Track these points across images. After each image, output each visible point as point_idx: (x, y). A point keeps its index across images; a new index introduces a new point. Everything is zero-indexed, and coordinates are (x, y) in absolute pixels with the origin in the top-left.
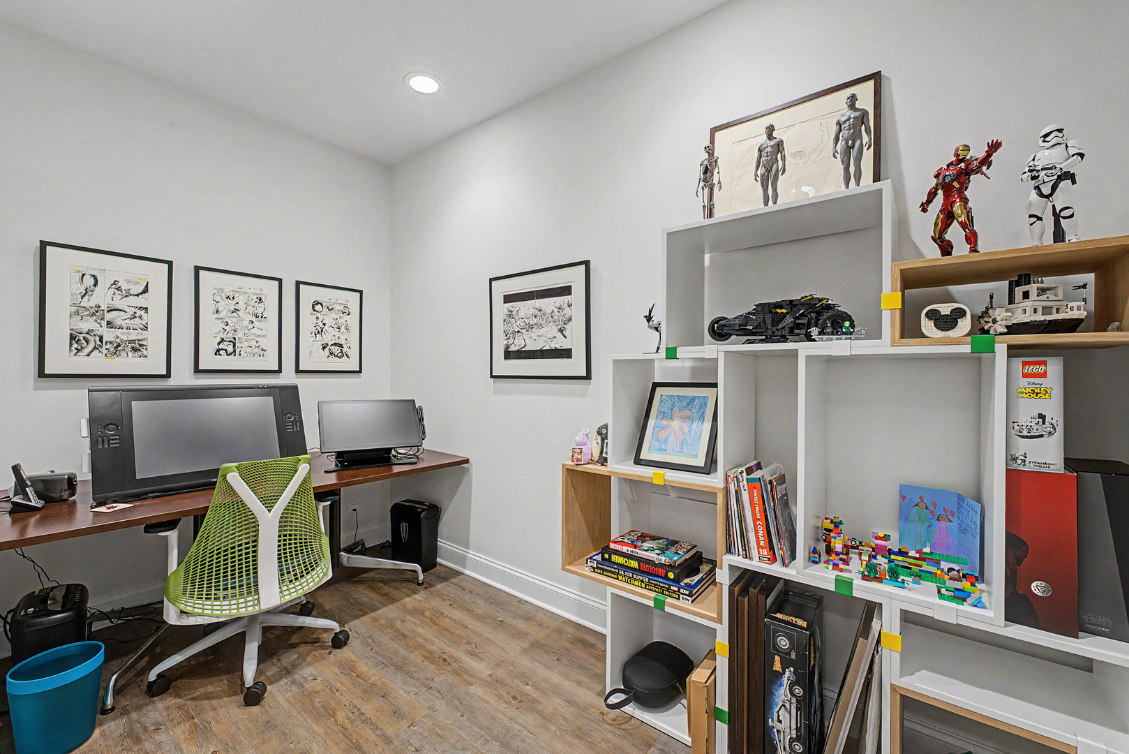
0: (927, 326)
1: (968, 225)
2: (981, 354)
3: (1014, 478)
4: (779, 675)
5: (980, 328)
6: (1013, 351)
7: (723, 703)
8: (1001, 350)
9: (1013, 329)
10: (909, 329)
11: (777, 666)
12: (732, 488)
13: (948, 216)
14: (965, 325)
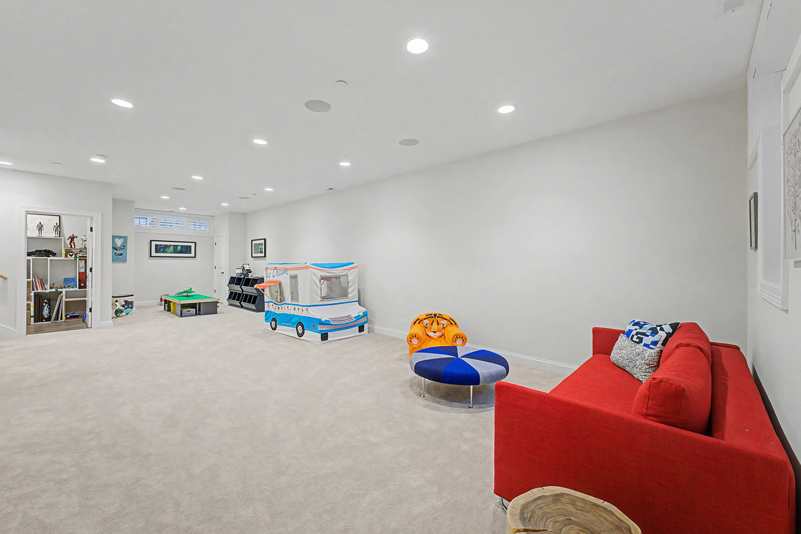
0: (69, 256)
1: (74, 244)
2: (76, 259)
3: (79, 273)
4: (45, 306)
5: (76, 256)
6: (79, 259)
7: (32, 314)
8: (78, 259)
9: (80, 257)
10: (66, 256)
11: (44, 304)
12: (34, 280)
13: (71, 242)
14: (74, 256)
